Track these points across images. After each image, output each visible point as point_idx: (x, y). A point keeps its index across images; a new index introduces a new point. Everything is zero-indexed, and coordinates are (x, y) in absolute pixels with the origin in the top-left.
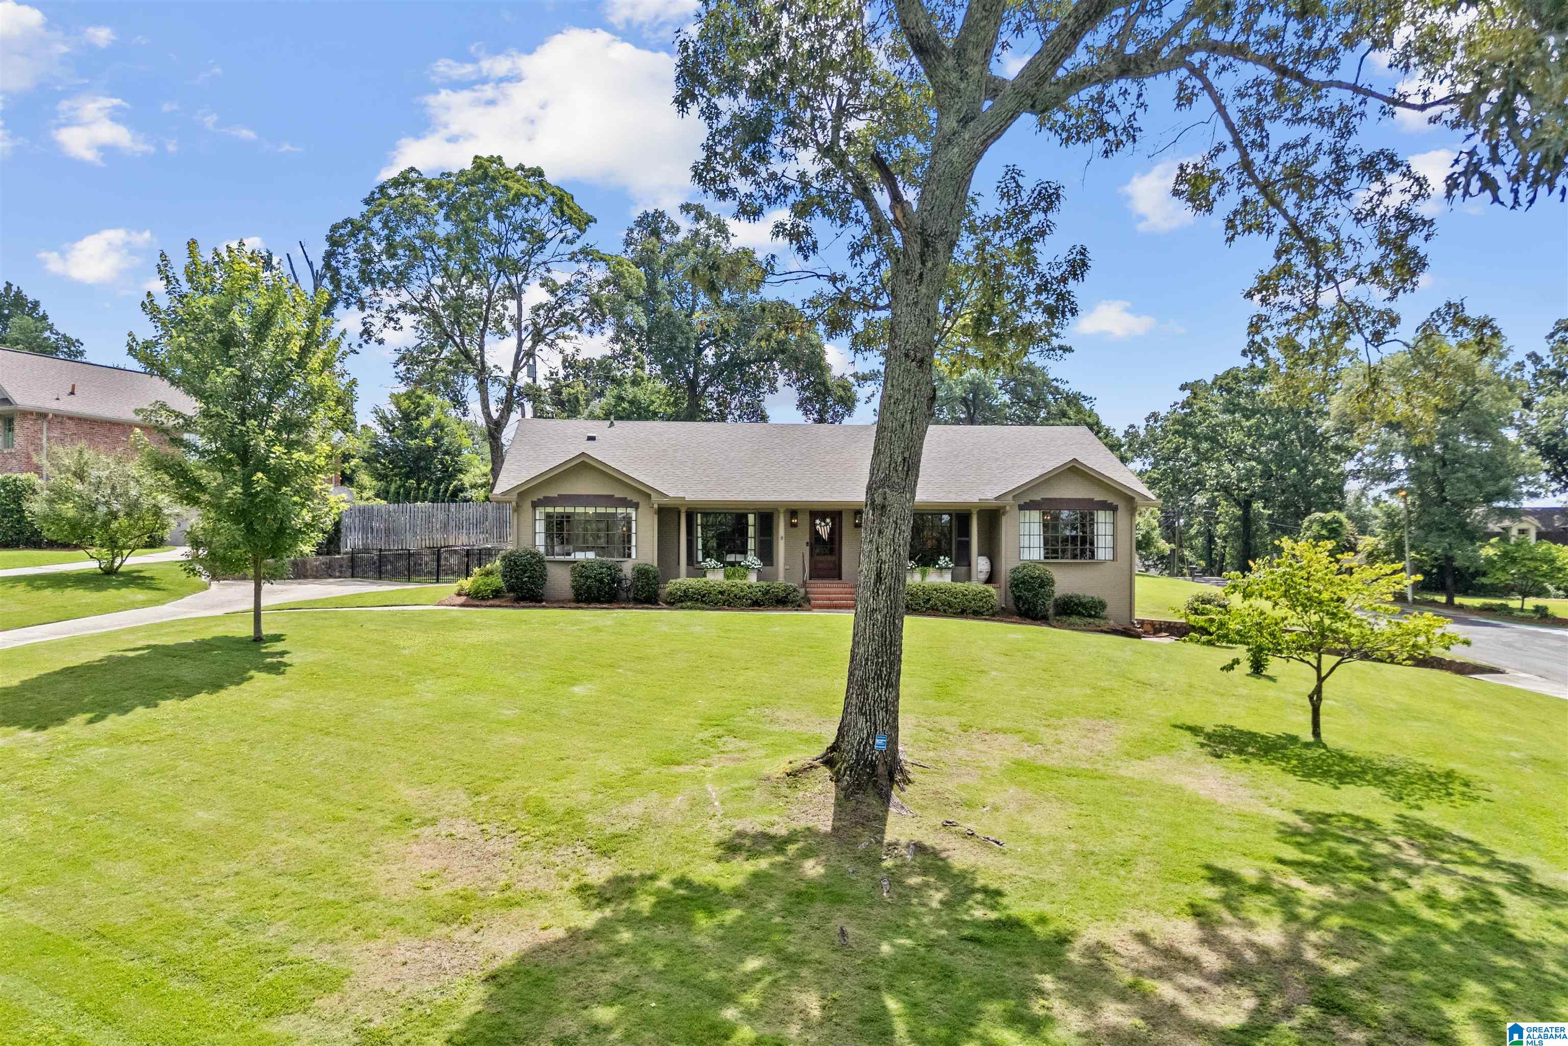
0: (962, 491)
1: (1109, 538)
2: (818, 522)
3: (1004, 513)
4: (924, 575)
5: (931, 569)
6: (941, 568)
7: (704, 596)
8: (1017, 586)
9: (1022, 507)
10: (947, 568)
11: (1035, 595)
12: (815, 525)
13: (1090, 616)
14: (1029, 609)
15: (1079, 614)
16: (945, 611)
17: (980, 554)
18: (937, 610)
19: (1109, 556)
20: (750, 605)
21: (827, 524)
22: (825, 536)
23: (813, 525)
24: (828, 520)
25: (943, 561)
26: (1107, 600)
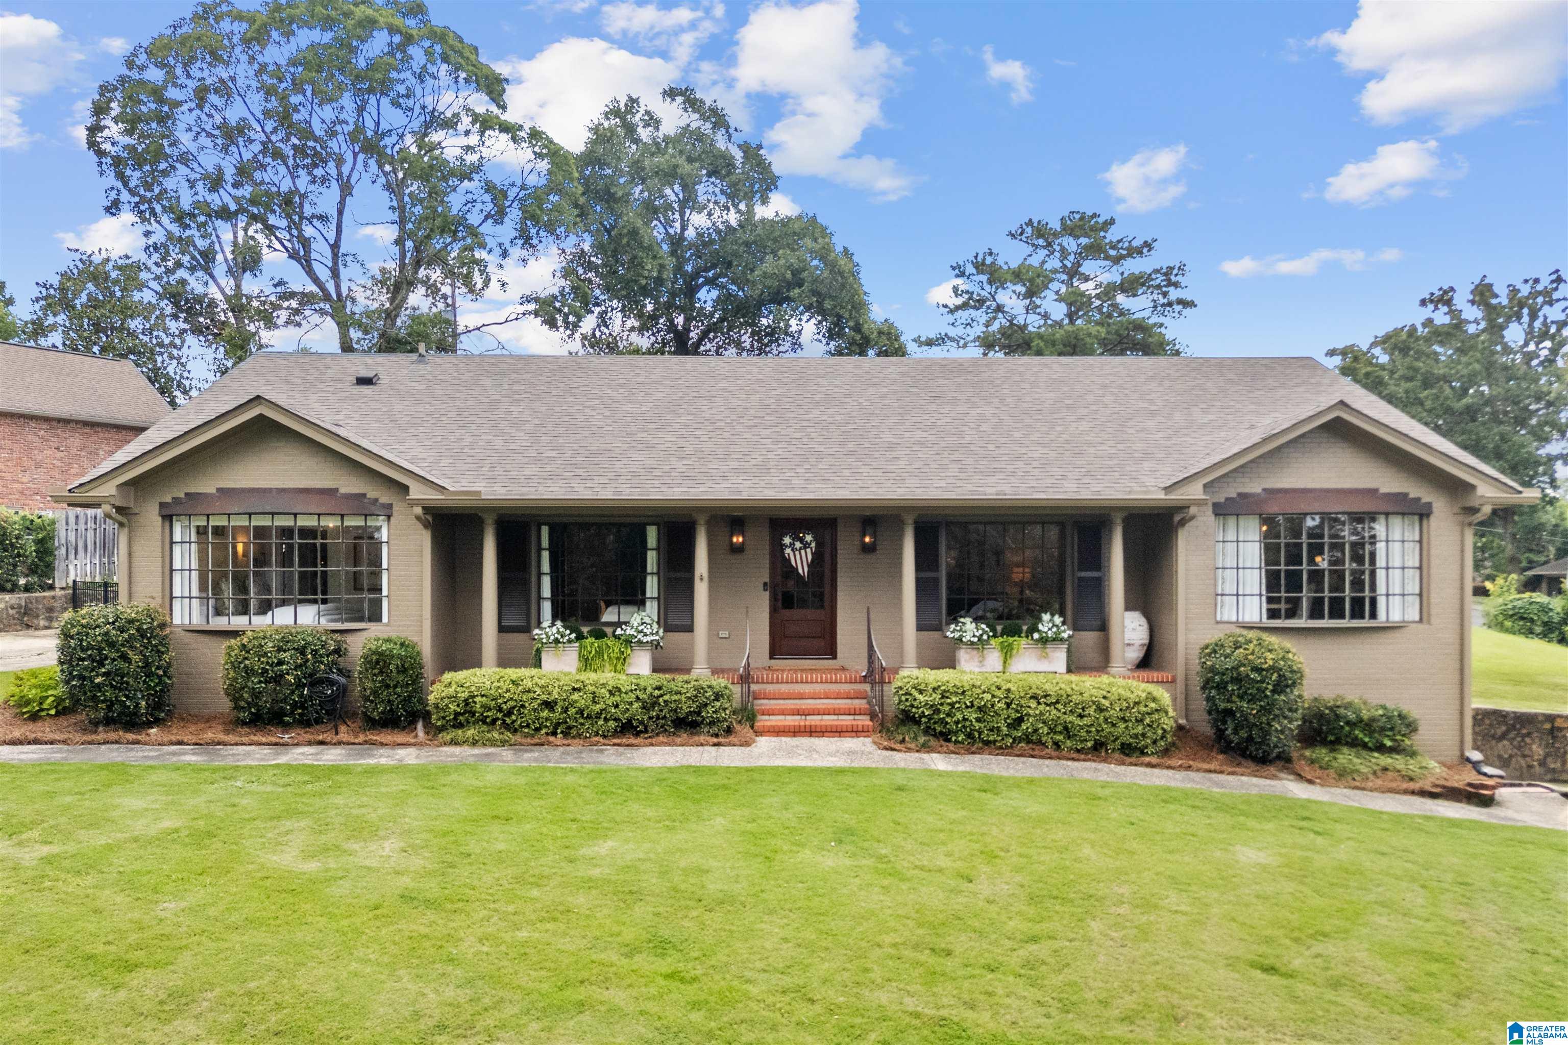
0: (1088, 473)
1: (1413, 577)
2: (787, 540)
3: (1183, 523)
4: (1007, 653)
5: (1023, 642)
6: (1044, 641)
7: (510, 713)
8: (1221, 687)
9: (1222, 511)
10: (1057, 639)
11: (1266, 710)
12: (782, 547)
13: (1381, 748)
14: (1250, 739)
15: (1355, 743)
16: (1057, 744)
17: (1129, 607)
18: (1040, 742)
19: (1413, 614)
20: (616, 733)
21: (806, 546)
22: (803, 570)
23: (777, 549)
24: (809, 538)
25: (1048, 623)
26: (1414, 711)
